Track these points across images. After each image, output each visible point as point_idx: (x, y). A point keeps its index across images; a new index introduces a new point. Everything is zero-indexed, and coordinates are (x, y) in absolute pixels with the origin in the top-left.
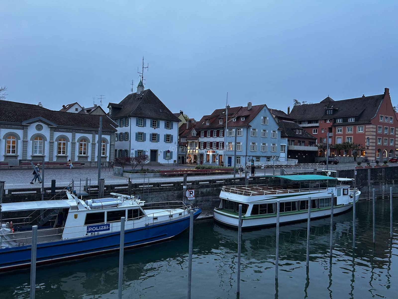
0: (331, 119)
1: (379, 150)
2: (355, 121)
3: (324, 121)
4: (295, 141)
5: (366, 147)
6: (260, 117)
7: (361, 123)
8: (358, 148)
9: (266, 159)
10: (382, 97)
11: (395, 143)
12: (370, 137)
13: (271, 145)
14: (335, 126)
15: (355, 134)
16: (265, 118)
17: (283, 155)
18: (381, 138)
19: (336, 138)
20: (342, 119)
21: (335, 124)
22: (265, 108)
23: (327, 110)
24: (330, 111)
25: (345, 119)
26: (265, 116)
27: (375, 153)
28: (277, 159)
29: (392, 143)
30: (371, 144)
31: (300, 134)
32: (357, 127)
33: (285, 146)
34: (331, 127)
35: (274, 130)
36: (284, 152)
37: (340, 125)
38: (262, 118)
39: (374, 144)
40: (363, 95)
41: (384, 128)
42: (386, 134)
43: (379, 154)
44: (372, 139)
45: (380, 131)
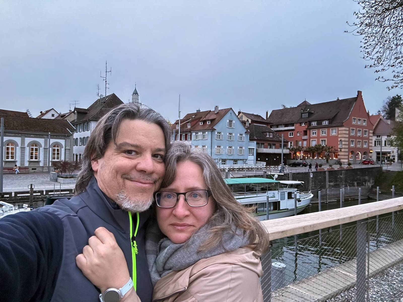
0: (306, 122)
1: (352, 152)
2: (329, 123)
3: (299, 124)
4: (265, 144)
5: (339, 149)
6: (226, 120)
7: (334, 125)
8: (332, 150)
9: (232, 162)
10: (355, 99)
11: (369, 145)
12: (343, 139)
13: (238, 148)
14: (310, 129)
15: (328, 136)
16: (230, 121)
17: (252, 158)
18: (354, 140)
19: (311, 141)
20: (316, 122)
21: (310, 127)
22: (231, 111)
23: (303, 113)
24: (305, 114)
25: (319, 122)
26: (231, 120)
27: (348, 155)
28: (245, 162)
29: (365, 145)
30: (344, 146)
31: (271, 137)
32: (331, 129)
33: (253, 149)
34: (305, 130)
35: (241, 133)
36: (253, 155)
37: (314, 128)
38: (228, 121)
39: (347, 147)
40: (338, 98)
41: (357, 130)
42: (360, 136)
43: (352, 156)
44: (345, 141)
45: (353, 133)
